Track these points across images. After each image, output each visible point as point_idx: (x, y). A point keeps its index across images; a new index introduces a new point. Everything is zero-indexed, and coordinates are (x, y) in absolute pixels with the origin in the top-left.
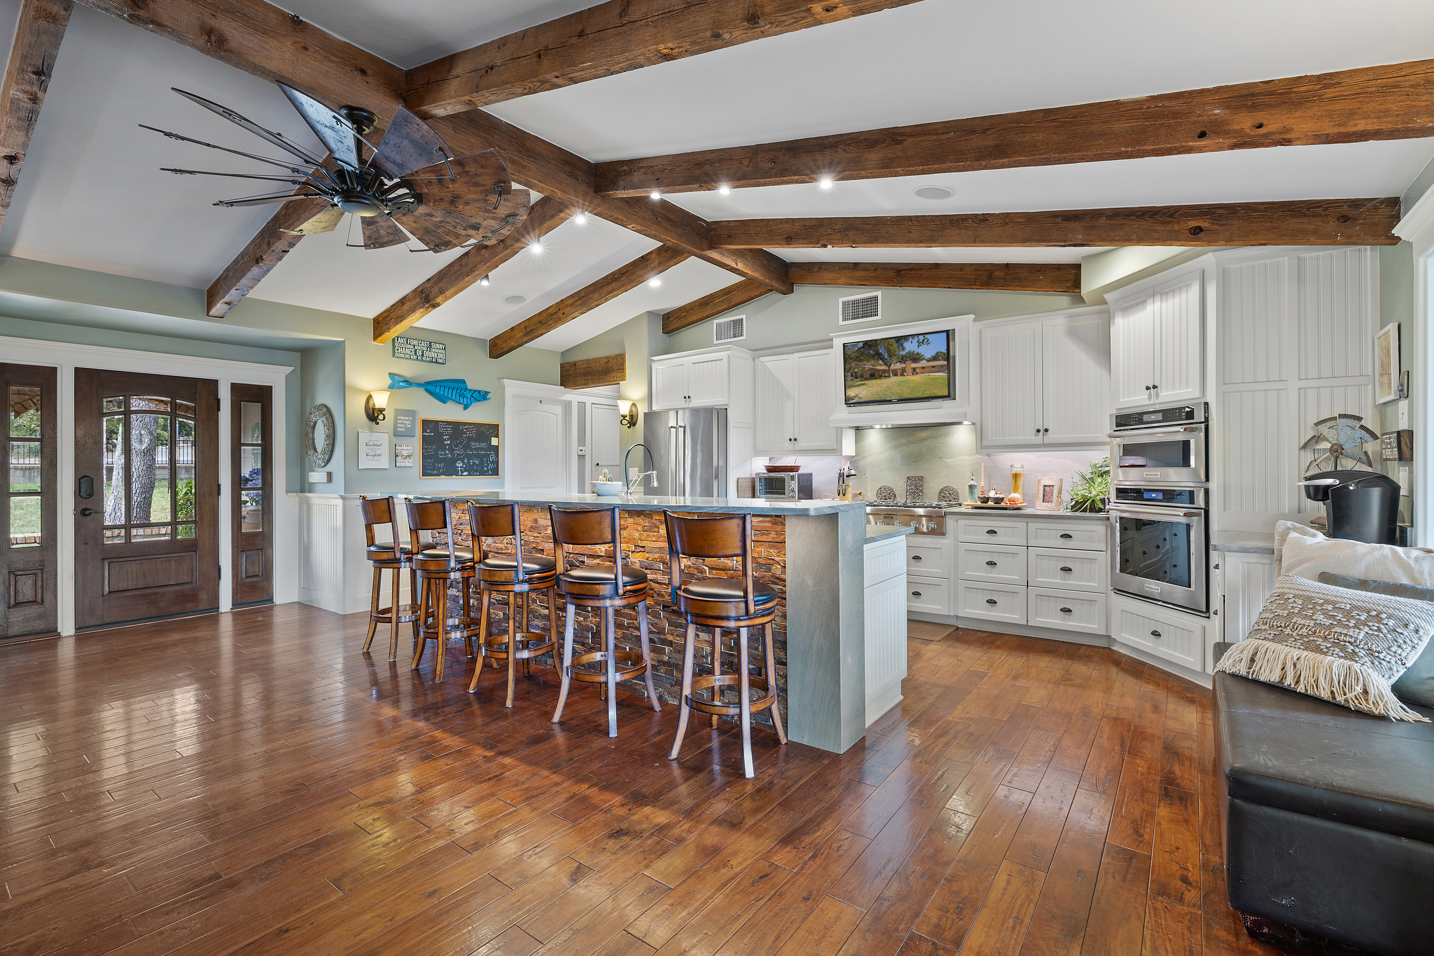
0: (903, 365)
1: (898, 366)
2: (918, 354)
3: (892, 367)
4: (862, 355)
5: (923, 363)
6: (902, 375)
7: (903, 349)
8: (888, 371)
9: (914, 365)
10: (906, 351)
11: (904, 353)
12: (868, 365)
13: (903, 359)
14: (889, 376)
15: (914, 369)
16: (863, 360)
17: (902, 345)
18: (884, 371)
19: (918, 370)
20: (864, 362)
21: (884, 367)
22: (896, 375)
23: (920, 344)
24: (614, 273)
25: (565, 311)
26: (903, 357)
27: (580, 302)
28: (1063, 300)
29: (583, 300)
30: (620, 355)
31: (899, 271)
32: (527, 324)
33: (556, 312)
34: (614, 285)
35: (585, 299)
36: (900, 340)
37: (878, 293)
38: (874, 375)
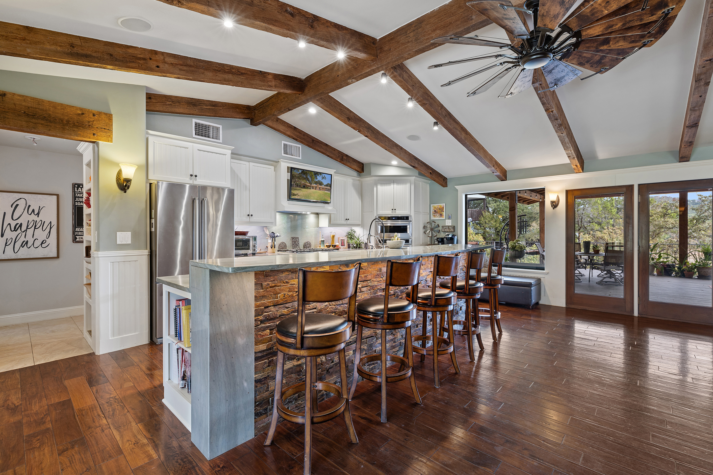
0: (316, 185)
1: (314, 185)
2: (322, 182)
3: (312, 185)
4: (301, 177)
5: (323, 186)
6: (315, 189)
7: (317, 179)
8: (310, 186)
9: (320, 186)
10: (318, 180)
11: (317, 180)
12: (303, 182)
13: (316, 183)
14: (310, 189)
15: (320, 188)
16: (301, 179)
17: (316, 177)
18: (309, 186)
19: (321, 189)
20: (301, 180)
21: (309, 184)
22: (313, 189)
23: (323, 178)
24: (232, 67)
25: (161, 65)
26: (316, 182)
27: (185, 68)
28: (355, 173)
29: (191, 69)
30: (106, 114)
31: (313, 140)
32: (78, 42)
33: (144, 59)
34: (230, 76)
35: (193, 69)
36: (316, 173)
37: (300, 146)
38: (305, 187)
